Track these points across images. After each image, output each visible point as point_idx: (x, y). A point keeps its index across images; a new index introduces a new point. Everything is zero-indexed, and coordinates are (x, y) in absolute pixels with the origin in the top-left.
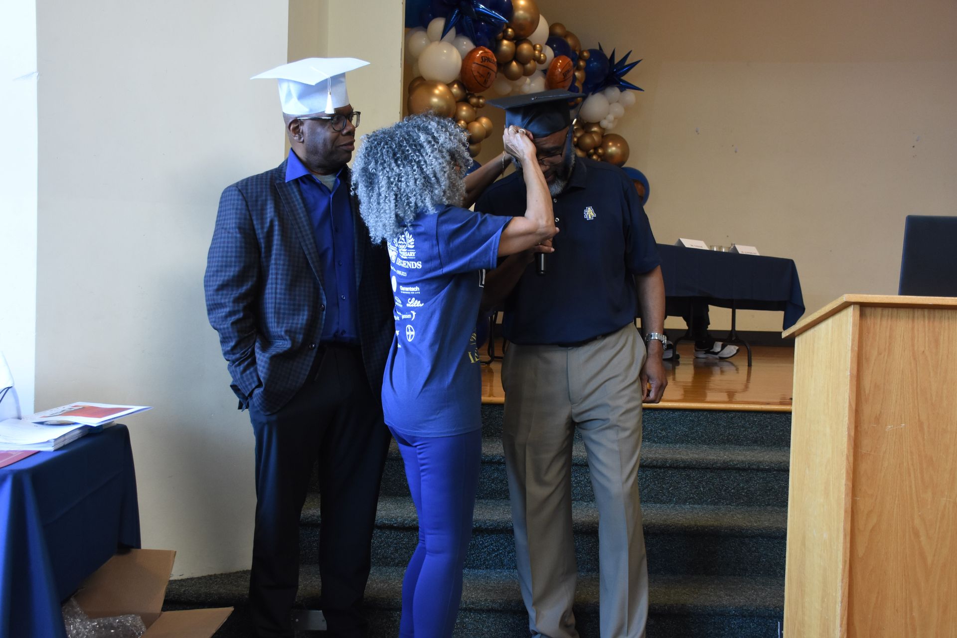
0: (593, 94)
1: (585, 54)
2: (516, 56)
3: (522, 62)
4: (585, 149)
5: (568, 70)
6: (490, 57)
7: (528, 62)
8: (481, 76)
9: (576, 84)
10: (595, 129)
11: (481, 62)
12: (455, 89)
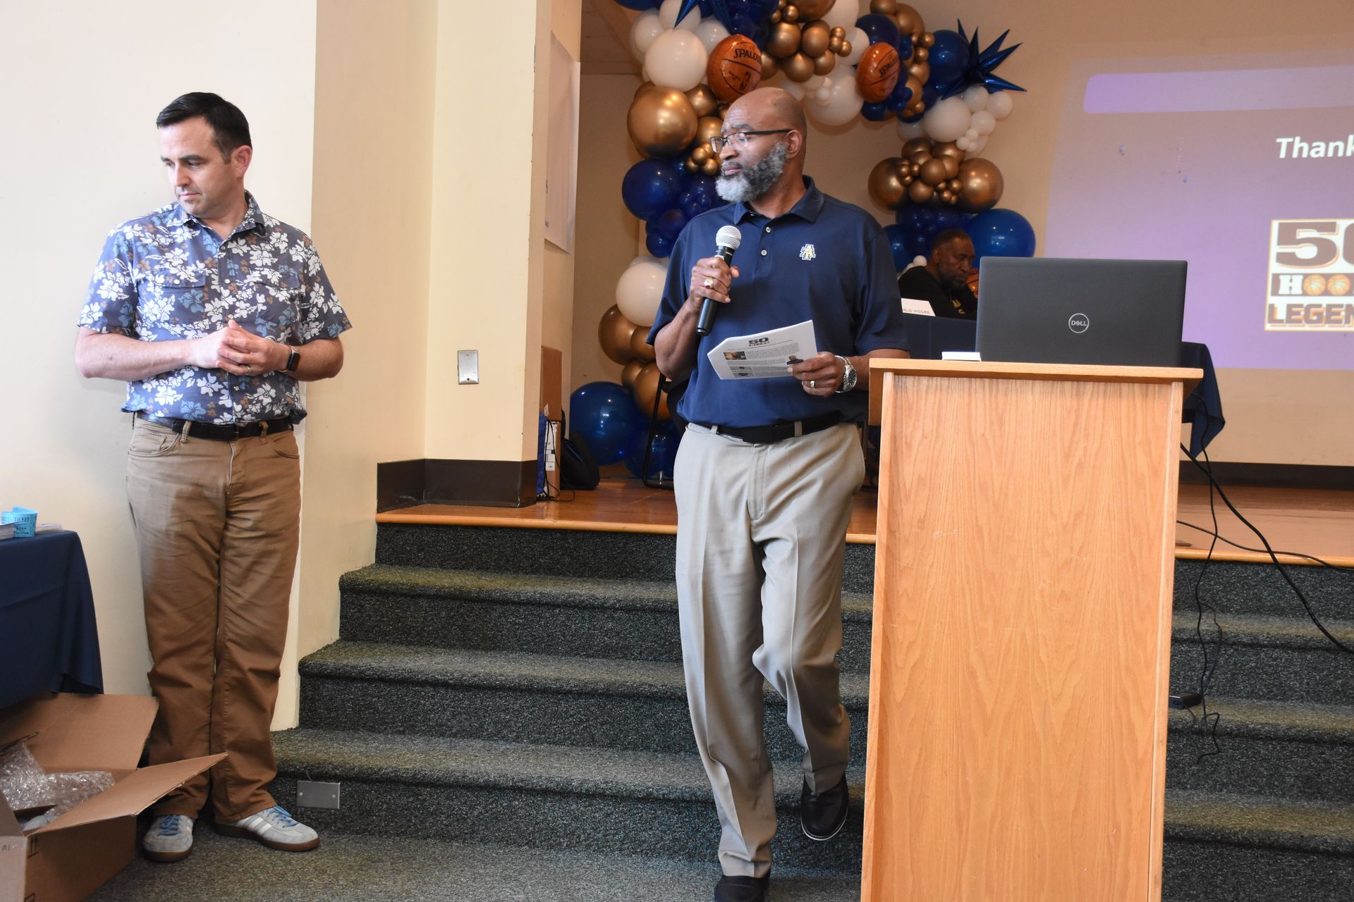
0: (943, 99)
1: (927, 39)
2: (801, 47)
3: (812, 55)
4: (932, 184)
5: (888, 64)
6: (749, 50)
7: (821, 54)
8: (735, 78)
9: (910, 85)
10: (949, 152)
11: (735, 58)
12: (699, 100)
